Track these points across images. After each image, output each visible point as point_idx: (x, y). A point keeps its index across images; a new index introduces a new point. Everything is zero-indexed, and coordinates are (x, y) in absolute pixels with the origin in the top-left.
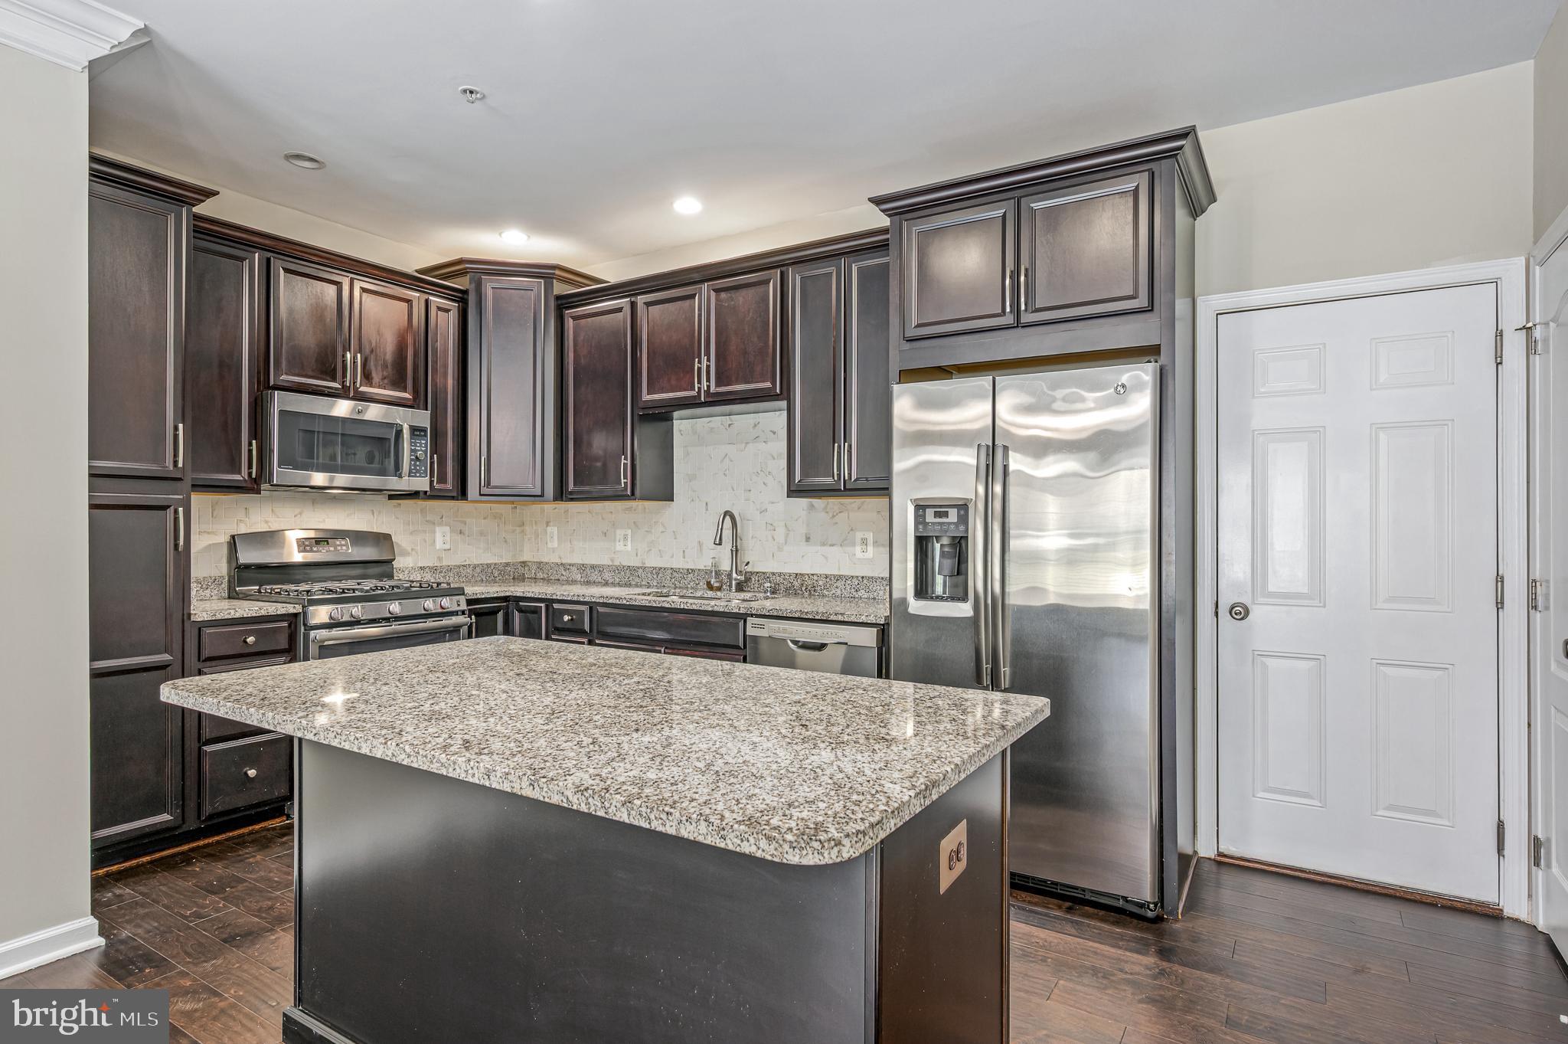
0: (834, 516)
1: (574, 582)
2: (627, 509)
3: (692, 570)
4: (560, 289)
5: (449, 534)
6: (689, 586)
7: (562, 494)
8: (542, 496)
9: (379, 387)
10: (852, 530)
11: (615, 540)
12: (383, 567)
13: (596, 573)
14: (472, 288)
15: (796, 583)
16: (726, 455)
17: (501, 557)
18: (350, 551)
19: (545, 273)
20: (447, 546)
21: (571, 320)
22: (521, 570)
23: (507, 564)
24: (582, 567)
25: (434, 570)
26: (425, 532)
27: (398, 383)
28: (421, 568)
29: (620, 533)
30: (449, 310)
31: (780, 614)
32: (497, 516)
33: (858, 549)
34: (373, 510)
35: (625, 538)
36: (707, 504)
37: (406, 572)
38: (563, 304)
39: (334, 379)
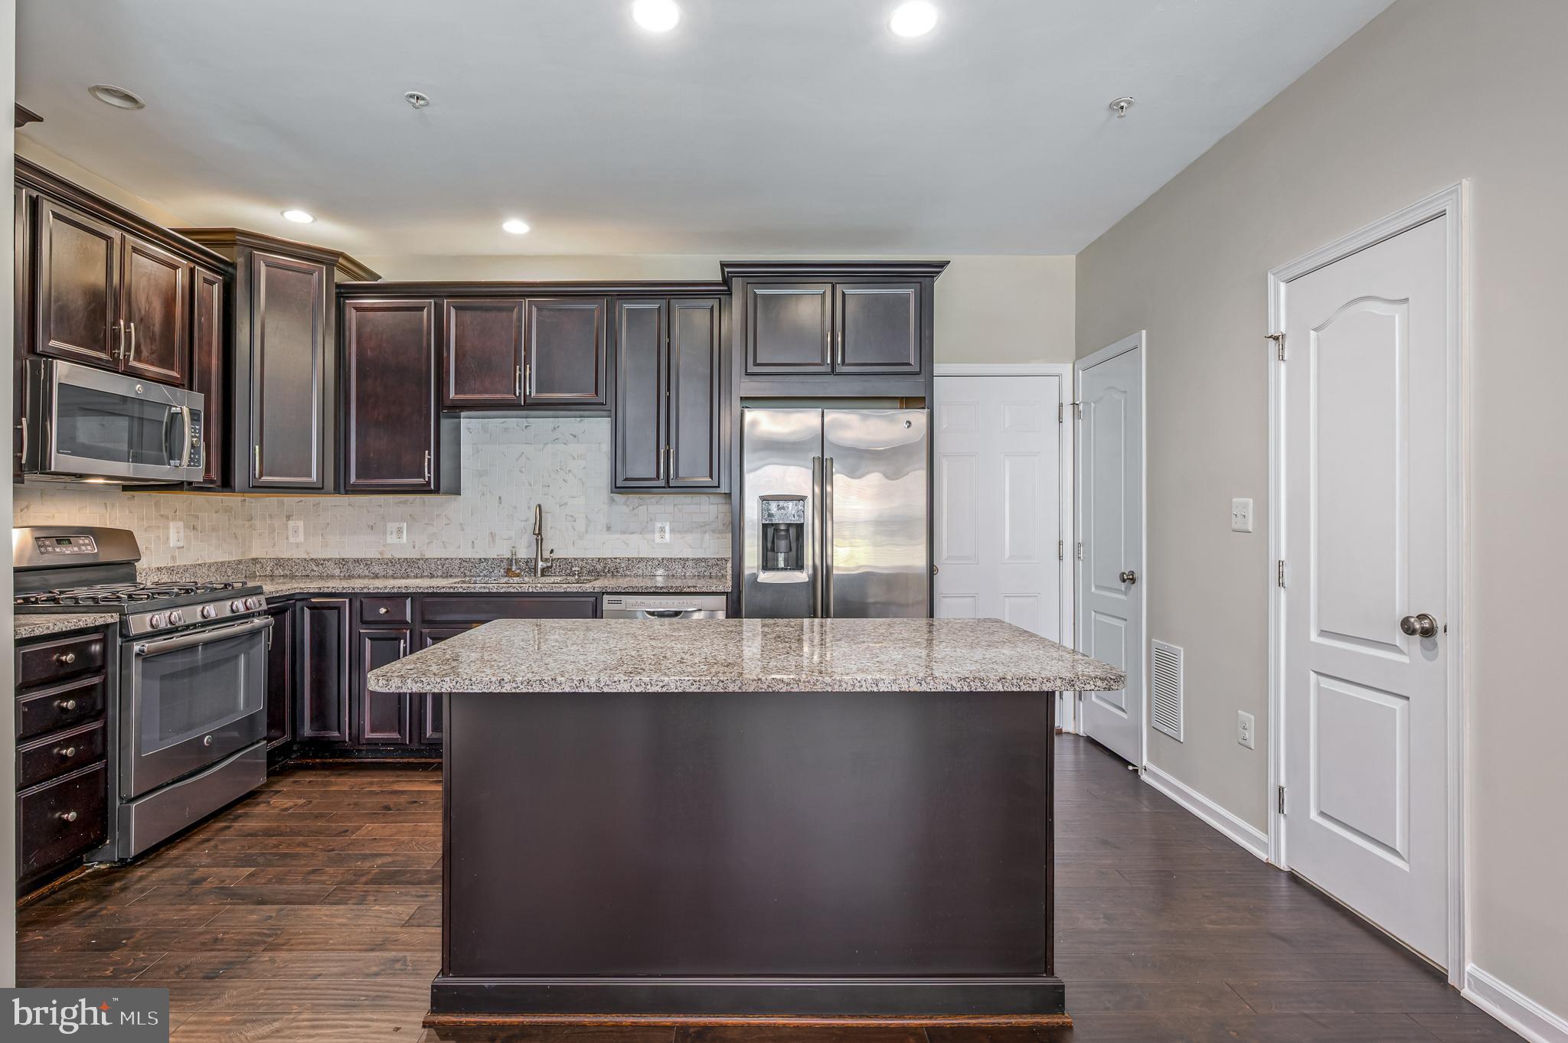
0: (633, 509)
1: (333, 577)
2: (401, 502)
3: (485, 559)
4: (340, 277)
5: (182, 530)
6: (481, 574)
7: (342, 486)
8: (322, 488)
9: (147, 362)
10: (651, 520)
11: (385, 533)
12: (125, 570)
13: (362, 566)
14: (240, 261)
15: (598, 566)
16: (523, 453)
17: (231, 553)
18: (96, 551)
19: (327, 258)
20: (181, 544)
21: (354, 311)
22: (252, 568)
23: (240, 562)
24: (342, 562)
25: (171, 570)
26: (158, 527)
27: (165, 361)
28: (158, 568)
29: (392, 526)
30: (214, 283)
31: (636, 590)
32: (228, 510)
33: (657, 536)
34: (106, 504)
35: (400, 531)
36: (500, 498)
37: (144, 574)
38: (344, 293)
39: (103, 349)
